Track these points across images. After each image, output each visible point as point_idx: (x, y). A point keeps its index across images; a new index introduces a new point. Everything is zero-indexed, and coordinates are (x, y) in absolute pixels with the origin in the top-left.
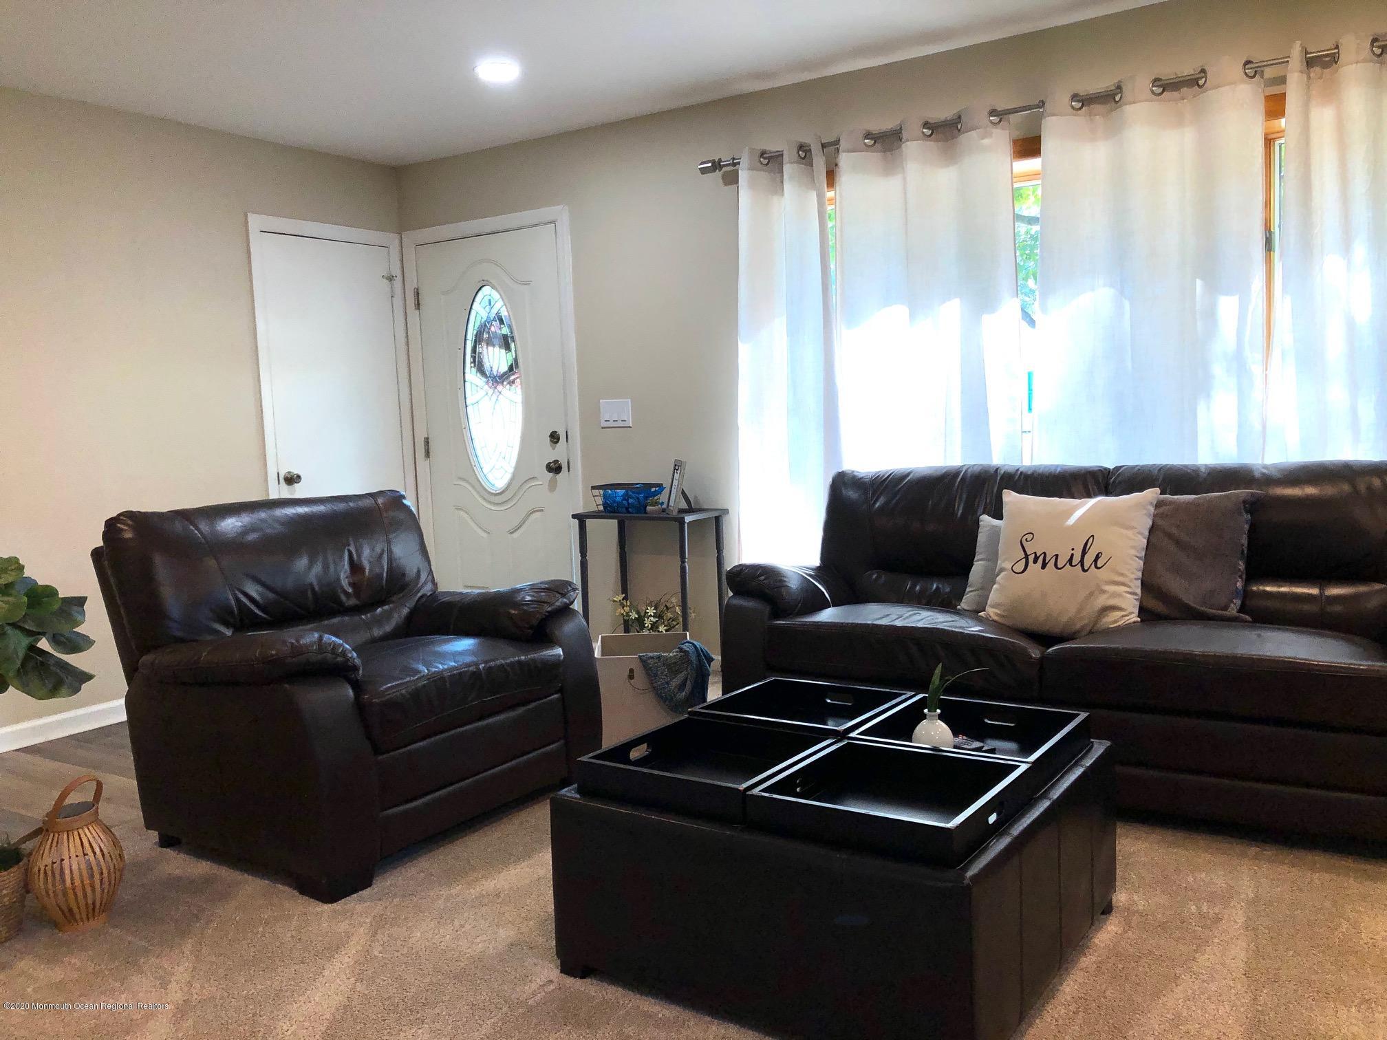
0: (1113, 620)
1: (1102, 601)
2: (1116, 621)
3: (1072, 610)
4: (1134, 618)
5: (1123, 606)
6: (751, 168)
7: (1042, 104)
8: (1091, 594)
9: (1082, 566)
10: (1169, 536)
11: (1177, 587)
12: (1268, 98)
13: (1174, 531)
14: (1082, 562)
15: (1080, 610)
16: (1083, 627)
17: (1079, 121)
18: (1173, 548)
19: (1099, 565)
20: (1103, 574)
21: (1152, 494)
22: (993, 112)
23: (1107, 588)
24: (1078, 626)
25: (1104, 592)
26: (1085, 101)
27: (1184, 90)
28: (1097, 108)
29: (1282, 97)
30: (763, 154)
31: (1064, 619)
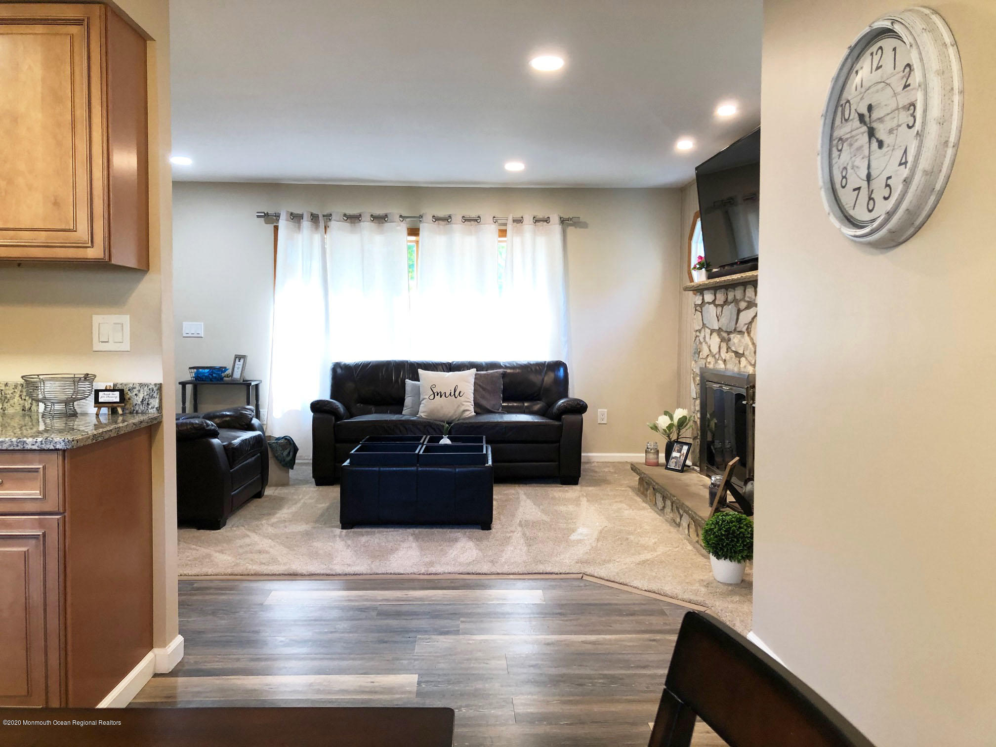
0: (467, 414)
1: (462, 408)
2: (468, 415)
3: (452, 412)
4: (474, 414)
5: (470, 409)
6: (287, 220)
7: (421, 217)
8: (459, 406)
9: (455, 396)
10: (480, 386)
11: (484, 403)
12: (500, 231)
13: (481, 384)
14: (454, 394)
15: (455, 412)
16: (456, 418)
17: (435, 226)
18: (481, 390)
19: (461, 395)
20: (462, 399)
21: (474, 371)
22: (401, 216)
23: (464, 403)
24: (454, 418)
25: (463, 405)
26: (436, 219)
27: (472, 222)
28: (441, 222)
29: (506, 231)
30: (292, 214)
31: (450, 415)
